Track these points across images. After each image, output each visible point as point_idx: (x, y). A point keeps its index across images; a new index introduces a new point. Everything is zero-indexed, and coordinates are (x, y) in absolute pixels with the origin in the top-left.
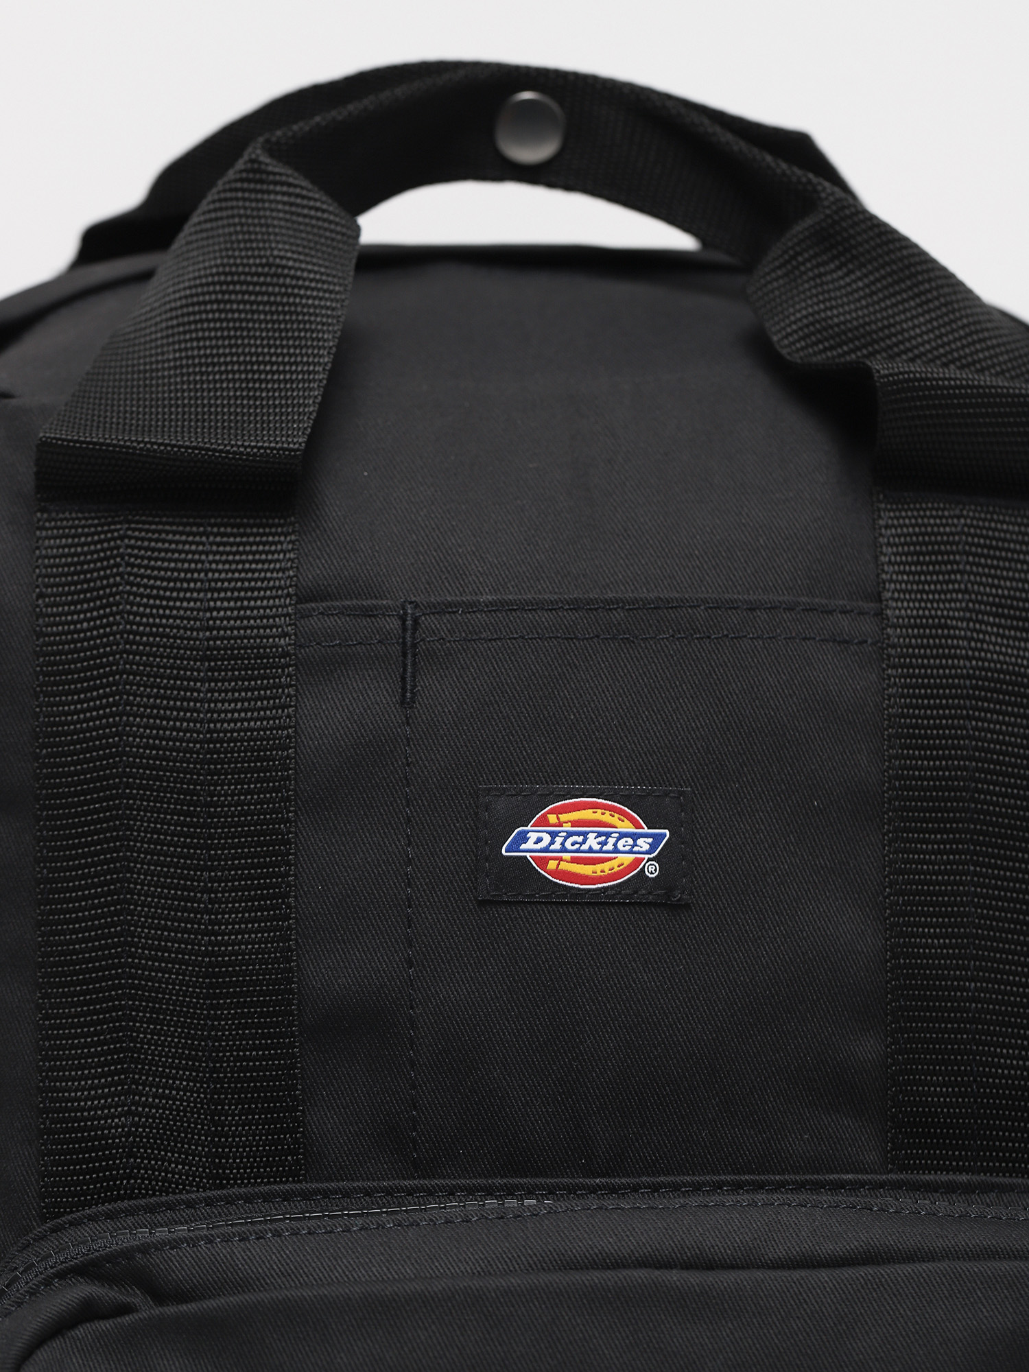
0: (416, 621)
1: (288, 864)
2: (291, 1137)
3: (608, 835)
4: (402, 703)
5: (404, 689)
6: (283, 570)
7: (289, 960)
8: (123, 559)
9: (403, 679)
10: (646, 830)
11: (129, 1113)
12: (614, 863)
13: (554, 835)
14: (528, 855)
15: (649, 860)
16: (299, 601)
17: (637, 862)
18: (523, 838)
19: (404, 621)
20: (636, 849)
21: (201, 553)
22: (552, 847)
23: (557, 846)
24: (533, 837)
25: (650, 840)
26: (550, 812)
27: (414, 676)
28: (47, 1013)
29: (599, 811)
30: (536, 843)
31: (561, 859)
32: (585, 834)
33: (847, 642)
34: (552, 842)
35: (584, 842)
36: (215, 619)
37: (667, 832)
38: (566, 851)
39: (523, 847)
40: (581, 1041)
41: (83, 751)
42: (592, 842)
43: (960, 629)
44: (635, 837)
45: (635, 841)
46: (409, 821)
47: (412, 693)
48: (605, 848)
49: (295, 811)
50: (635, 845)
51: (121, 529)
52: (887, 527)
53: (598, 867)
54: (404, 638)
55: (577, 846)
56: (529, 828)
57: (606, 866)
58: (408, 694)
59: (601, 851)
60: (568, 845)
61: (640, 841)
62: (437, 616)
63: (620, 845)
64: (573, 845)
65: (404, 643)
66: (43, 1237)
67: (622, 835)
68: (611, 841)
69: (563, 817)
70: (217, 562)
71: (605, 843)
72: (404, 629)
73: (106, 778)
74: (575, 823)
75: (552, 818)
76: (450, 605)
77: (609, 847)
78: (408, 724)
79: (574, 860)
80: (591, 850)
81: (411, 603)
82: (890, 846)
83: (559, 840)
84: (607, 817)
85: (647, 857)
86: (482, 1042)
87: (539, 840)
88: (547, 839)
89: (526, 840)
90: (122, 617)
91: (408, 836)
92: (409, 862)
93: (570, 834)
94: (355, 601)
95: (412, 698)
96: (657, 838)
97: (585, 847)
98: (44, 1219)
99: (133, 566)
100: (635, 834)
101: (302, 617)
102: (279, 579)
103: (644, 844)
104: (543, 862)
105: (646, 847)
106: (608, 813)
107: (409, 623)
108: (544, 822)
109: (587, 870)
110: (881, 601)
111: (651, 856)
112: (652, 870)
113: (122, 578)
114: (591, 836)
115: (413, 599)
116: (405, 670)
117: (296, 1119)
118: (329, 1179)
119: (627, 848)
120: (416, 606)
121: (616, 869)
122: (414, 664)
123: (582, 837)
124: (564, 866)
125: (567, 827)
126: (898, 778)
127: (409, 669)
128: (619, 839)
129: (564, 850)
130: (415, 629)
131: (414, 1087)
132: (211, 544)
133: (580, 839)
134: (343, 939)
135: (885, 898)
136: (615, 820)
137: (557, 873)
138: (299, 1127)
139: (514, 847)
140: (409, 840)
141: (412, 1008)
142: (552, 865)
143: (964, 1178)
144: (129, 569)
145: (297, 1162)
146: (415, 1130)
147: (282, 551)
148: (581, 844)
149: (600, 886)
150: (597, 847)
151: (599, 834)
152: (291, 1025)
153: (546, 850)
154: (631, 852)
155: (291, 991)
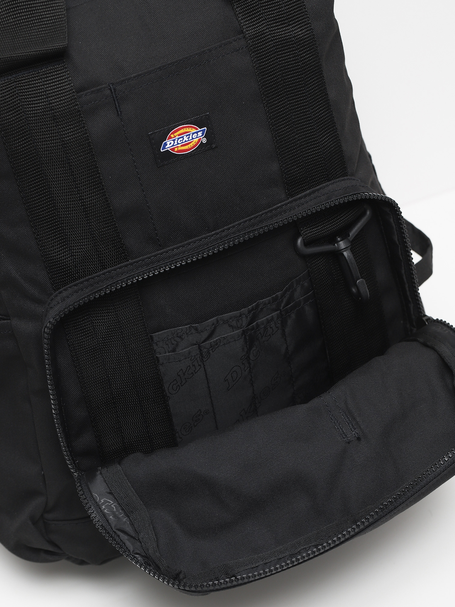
0: (115, 89)
1: (99, 173)
2: (122, 249)
3: (189, 135)
4: (118, 115)
5: (117, 111)
6: (69, 84)
7: (107, 201)
8: (18, 94)
9: (116, 108)
10: (200, 130)
11: (72, 256)
12: (193, 143)
13: (174, 140)
14: (168, 149)
15: (203, 138)
16: (78, 93)
17: (200, 140)
18: (166, 144)
19: (111, 91)
20: (198, 136)
21: (41, 86)
22: (175, 144)
23: (176, 143)
24: (168, 143)
25: (201, 132)
26: (171, 134)
27: (119, 106)
28: (37, 234)
29: (185, 129)
30: (170, 144)
31: (178, 147)
32: (183, 137)
33: (238, 50)
34: (174, 143)
35: (183, 139)
36: (54, 106)
37: (206, 128)
38: (179, 144)
39: (166, 147)
40: (198, 196)
41: (25, 157)
42: (186, 138)
43: (267, 32)
44: (197, 133)
45: (197, 134)
46: (131, 150)
47: (120, 112)
48: (189, 139)
49: (97, 158)
50: (198, 135)
51: (14, 85)
52: (237, 8)
53: (189, 145)
54: (113, 96)
55: (182, 141)
56: (166, 141)
57: (191, 144)
58: (119, 113)
59: (189, 140)
60: (179, 142)
61: (199, 133)
62: (120, 85)
63: (194, 137)
64: (180, 141)
65: (113, 97)
66: (56, 296)
67: (193, 134)
68: (191, 136)
69: (175, 134)
70: (48, 87)
71: (189, 138)
72: (112, 93)
73: (35, 163)
74: (179, 135)
75: (172, 136)
76: (123, 81)
77: (191, 138)
78: (122, 121)
79: (182, 146)
80: (186, 141)
81: (111, 84)
82: (266, 107)
83: (176, 141)
84: (188, 130)
85: (202, 137)
86: (170, 206)
87: (170, 143)
88: (172, 142)
89: (167, 145)
90: (24, 113)
91: (132, 155)
92: (134, 162)
93: (178, 139)
94: (94, 89)
95: (121, 113)
96: (203, 131)
97: (184, 141)
98: (55, 291)
99: (22, 96)
100: (196, 132)
101: (80, 98)
102: (69, 88)
103: (200, 134)
104: (173, 149)
105: (201, 135)
106: (187, 128)
107: (113, 91)
108: (170, 138)
109: (186, 147)
110: (243, 33)
111: (203, 137)
112: (204, 141)
113: (20, 101)
114: (185, 137)
115: (111, 82)
116: (116, 105)
117: (122, 244)
118: (136, 257)
119: (196, 137)
120: (113, 84)
121: (194, 144)
122: (118, 103)
123: (182, 138)
124: (179, 149)
125: (177, 137)
126: (264, 86)
127: (117, 105)
128: (192, 135)
129: (178, 144)
130: (115, 92)
131: (154, 225)
132: (44, 82)
133: (182, 139)
134: (122, 190)
135: (269, 122)
136: (190, 130)
137: (178, 151)
138: (123, 246)
139: (164, 148)
140: (133, 156)
141: (147, 203)
142: (176, 149)
143: (308, 192)
144: (21, 97)
145: (126, 255)
146: (157, 236)
147: (66, 78)
148: (182, 140)
149: (191, 151)
150: (187, 140)
151: (187, 136)
152: (113, 219)
153: (173, 145)
154: (197, 137)
155: (111, 209)
